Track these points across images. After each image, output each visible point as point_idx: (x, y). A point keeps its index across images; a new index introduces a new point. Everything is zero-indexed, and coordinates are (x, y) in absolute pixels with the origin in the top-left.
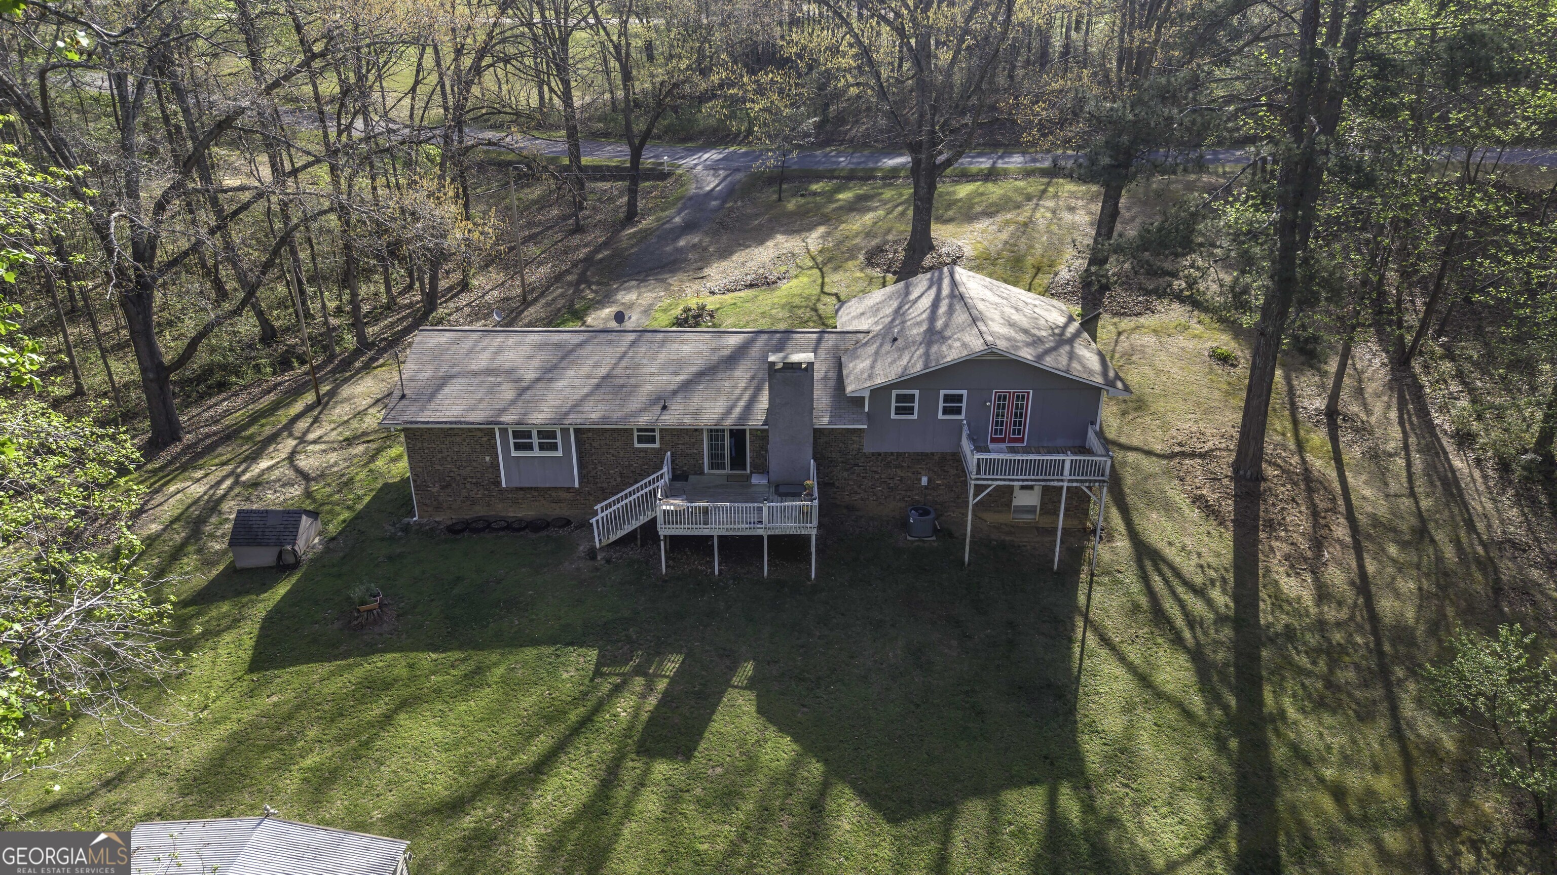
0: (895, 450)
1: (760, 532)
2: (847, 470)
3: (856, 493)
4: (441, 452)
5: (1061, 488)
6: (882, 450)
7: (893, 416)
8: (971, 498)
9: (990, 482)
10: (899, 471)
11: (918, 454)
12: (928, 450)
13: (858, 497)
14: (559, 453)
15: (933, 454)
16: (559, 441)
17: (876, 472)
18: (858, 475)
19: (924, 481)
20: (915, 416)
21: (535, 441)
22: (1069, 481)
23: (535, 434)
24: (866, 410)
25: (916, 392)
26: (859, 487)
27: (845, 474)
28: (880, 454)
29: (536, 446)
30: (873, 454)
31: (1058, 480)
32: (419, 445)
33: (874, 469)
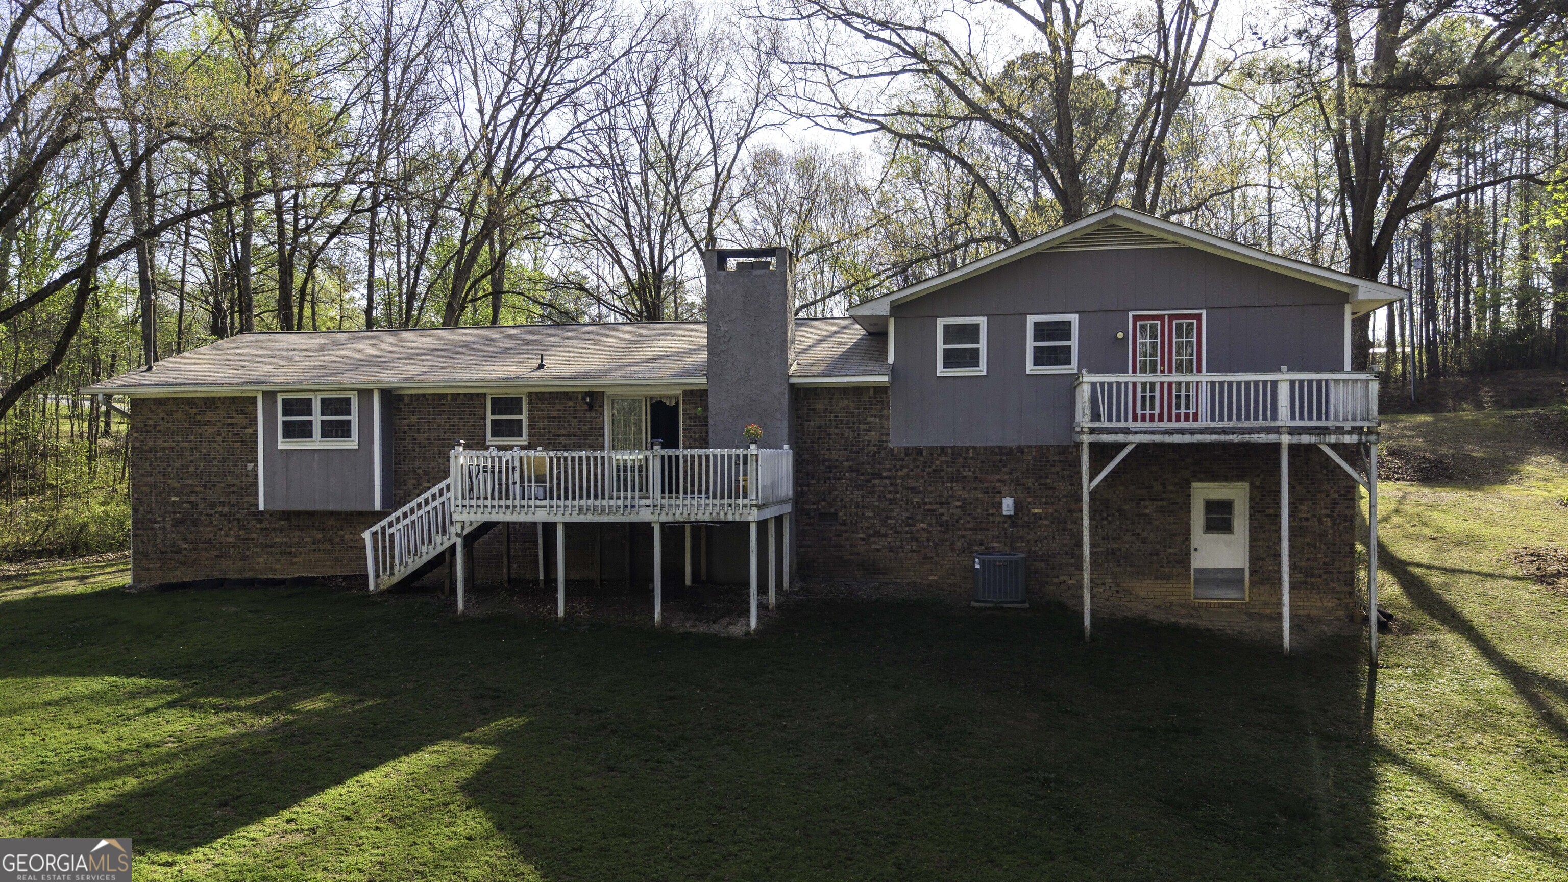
0: (947, 441)
1: (645, 516)
2: (860, 487)
3: (878, 534)
4: (180, 456)
5: (1277, 446)
6: (923, 443)
7: (941, 371)
8: (1085, 477)
9: (1121, 438)
10: (958, 490)
11: (991, 450)
12: (1012, 439)
13: (883, 542)
14: (352, 443)
15: (1021, 449)
16: (354, 418)
17: (913, 490)
18: (881, 497)
19: (1008, 505)
20: (982, 370)
21: (317, 418)
22: (1292, 431)
23: (317, 407)
24: (891, 360)
25: (982, 321)
26: (884, 522)
27: (857, 495)
28: (919, 452)
29: (317, 429)
30: (908, 451)
31: (1268, 430)
32: (150, 443)
33: (911, 483)
